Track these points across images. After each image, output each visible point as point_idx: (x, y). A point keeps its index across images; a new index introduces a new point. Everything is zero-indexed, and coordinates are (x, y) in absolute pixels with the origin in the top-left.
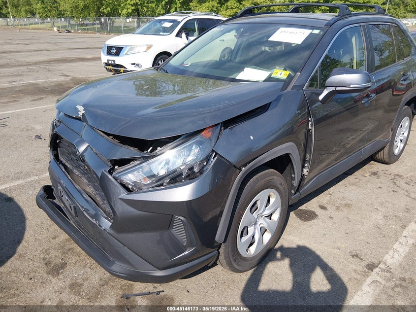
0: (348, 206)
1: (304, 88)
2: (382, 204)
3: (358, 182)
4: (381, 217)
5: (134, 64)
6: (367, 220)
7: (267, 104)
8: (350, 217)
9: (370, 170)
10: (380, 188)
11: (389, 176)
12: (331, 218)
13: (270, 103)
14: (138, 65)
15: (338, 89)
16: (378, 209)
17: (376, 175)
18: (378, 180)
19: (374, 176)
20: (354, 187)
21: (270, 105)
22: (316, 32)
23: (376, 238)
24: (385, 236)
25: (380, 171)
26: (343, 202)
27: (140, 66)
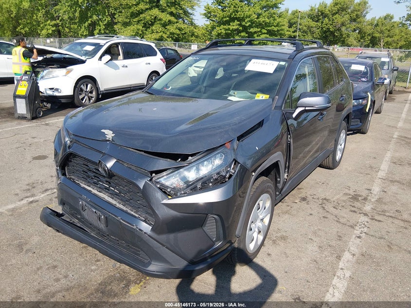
0: (284, 238)
1: (282, 109)
2: (315, 233)
3: (290, 209)
4: (316, 249)
5: (53, 89)
6: (304, 253)
7: (260, 122)
8: (288, 251)
9: (300, 196)
10: (311, 214)
11: (317, 201)
12: (269, 255)
13: (263, 120)
14: (57, 90)
15: (307, 108)
16: (312, 239)
17: (306, 200)
18: (308, 206)
19: (304, 202)
20: (287, 216)
21: (263, 122)
22: (283, 63)
23: (314, 274)
24: (322, 271)
25: (309, 196)
26: (279, 235)
27: (59, 91)
